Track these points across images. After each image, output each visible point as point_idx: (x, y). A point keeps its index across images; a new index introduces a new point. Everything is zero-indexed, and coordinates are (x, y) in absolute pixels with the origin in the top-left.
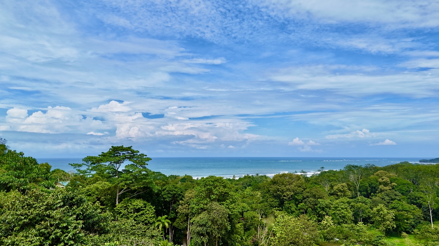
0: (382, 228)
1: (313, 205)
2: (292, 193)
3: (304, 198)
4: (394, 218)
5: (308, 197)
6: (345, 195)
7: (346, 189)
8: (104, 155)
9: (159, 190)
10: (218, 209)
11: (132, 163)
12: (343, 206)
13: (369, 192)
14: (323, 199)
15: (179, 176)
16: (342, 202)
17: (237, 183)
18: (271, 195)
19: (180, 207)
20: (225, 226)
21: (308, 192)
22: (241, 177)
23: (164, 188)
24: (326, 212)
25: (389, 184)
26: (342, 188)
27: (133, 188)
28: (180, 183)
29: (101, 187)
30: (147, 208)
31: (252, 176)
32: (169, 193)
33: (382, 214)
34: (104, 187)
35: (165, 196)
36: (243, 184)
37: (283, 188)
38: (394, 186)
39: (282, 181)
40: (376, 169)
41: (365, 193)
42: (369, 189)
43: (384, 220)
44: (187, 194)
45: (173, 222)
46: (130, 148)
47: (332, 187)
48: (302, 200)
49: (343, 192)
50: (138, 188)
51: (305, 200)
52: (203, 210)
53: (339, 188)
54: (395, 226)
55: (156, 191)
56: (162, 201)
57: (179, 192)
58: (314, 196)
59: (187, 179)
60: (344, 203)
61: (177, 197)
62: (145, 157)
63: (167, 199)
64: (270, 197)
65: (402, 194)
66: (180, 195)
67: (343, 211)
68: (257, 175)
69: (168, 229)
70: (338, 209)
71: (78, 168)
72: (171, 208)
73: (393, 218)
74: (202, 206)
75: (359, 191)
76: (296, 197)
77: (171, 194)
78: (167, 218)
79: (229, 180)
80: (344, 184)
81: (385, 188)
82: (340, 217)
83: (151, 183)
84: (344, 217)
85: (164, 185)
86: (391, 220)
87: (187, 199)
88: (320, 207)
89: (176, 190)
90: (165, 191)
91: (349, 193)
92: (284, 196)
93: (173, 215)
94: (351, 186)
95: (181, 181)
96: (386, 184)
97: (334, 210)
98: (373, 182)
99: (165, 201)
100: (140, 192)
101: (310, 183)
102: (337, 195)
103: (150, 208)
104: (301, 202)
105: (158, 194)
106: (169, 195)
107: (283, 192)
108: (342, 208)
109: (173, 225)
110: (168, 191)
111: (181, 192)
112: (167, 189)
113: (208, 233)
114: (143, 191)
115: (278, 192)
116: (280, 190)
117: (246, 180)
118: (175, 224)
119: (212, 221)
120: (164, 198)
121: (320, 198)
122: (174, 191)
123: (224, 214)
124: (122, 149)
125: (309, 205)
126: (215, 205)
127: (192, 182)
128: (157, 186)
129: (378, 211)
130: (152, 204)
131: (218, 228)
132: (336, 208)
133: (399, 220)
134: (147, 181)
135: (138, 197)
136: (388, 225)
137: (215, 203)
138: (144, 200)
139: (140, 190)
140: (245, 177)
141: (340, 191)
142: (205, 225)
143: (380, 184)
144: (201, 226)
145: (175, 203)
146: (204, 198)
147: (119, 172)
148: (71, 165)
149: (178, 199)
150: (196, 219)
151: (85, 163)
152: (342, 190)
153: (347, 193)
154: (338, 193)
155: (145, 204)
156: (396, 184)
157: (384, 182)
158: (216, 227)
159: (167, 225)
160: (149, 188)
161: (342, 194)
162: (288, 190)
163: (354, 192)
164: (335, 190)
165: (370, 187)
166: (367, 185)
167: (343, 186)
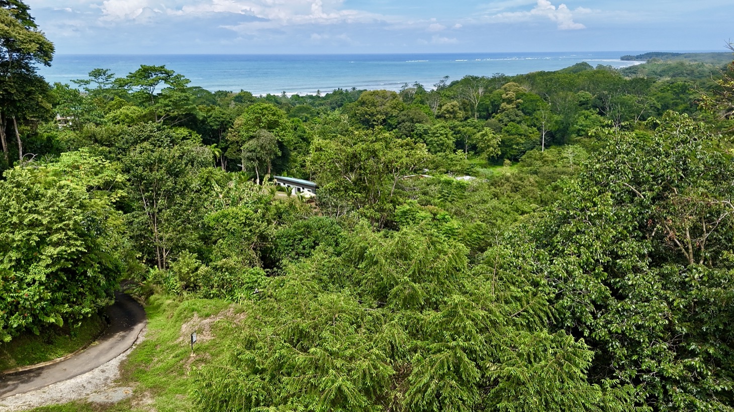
0: (484, 155)
1: (409, 131)
2: (384, 117)
3: (399, 123)
4: (500, 143)
5: (403, 121)
6: (455, 118)
7: (456, 109)
8: (132, 76)
9: (204, 117)
10: (266, 135)
11: (169, 86)
12: (442, 132)
13: (490, 112)
14: (422, 123)
15: (231, 92)
16: (442, 126)
17: (322, 102)
18: (358, 120)
19: (229, 134)
20: (273, 151)
21: (405, 115)
22: (329, 93)
23: (210, 113)
24: (423, 139)
25: (513, 100)
26: (452, 108)
27: (172, 114)
28: (233, 103)
29: (131, 113)
30: (193, 137)
31: (346, 90)
32: (216, 120)
33: (486, 139)
34: (134, 113)
35: (211, 124)
36: (331, 104)
37: (373, 109)
38: (519, 103)
39: (372, 100)
40: (506, 79)
41: (484, 114)
42: (490, 108)
43: (489, 147)
44: (238, 121)
45: (225, 152)
46: (163, 67)
48: (396, 126)
49: (454, 113)
50: (179, 115)
51: (400, 125)
52: (252, 137)
53: (448, 108)
54: (500, 153)
55: (201, 118)
56: (209, 129)
57: (228, 119)
58: (412, 120)
59: (243, 98)
60: (444, 127)
61: (226, 125)
62: (182, 78)
63: (215, 127)
64: (357, 123)
65: (525, 114)
66: (229, 122)
67: (442, 137)
68: (354, 89)
69: (220, 160)
70: (436, 135)
71: (85, 86)
72: (220, 137)
73: (498, 144)
74: (251, 134)
75: (478, 111)
76: (389, 121)
77: (219, 122)
78: (216, 147)
79: (311, 97)
80: (455, 102)
81: (508, 106)
82: (438, 145)
83: (194, 108)
84: (442, 144)
85: (209, 111)
86: (496, 146)
87: (237, 126)
88: (416, 134)
89: (224, 116)
90: (211, 118)
91: (461, 114)
92: (374, 121)
93: (223, 145)
94: (467, 105)
95: (235, 101)
96: (509, 101)
97: (431, 137)
98: (496, 98)
99: (213, 129)
100: (181, 119)
101: (414, 102)
102: (445, 117)
103: (197, 136)
104: (395, 128)
105: (203, 121)
106: (217, 123)
107: (372, 115)
108: (441, 134)
109: (225, 155)
110: (214, 118)
111: (231, 119)
112: (213, 115)
113: (258, 158)
114: (185, 118)
115: (366, 116)
116: (369, 112)
117: (337, 97)
118: (226, 154)
119: (261, 148)
120: (211, 126)
121: (419, 122)
122: (222, 117)
123: (271, 140)
124: (154, 69)
125: (404, 132)
126: (265, 133)
127: (251, 102)
128: (201, 113)
129: (483, 135)
130: (199, 133)
131: (266, 153)
132: (434, 134)
133: (507, 146)
134: (189, 107)
135: (181, 125)
136: (492, 152)
137: (263, 130)
138: (188, 127)
139: (181, 117)
140: (335, 93)
141: (448, 112)
142: (254, 151)
143: (504, 100)
144: (251, 152)
145: (224, 131)
146: (254, 126)
147: (154, 97)
148: (74, 81)
149: (228, 126)
150: (246, 145)
151: (93, 78)
152: (451, 110)
153: (458, 114)
154: (446, 115)
155: (190, 133)
156: (522, 101)
157: (508, 98)
158: (265, 152)
159: (217, 153)
160: (192, 114)
161: (452, 116)
162: (378, 112)
163: (470, 113)
164: (442, 110)
165: (492, 105)
166: (488, 103)
167: (454, 106)
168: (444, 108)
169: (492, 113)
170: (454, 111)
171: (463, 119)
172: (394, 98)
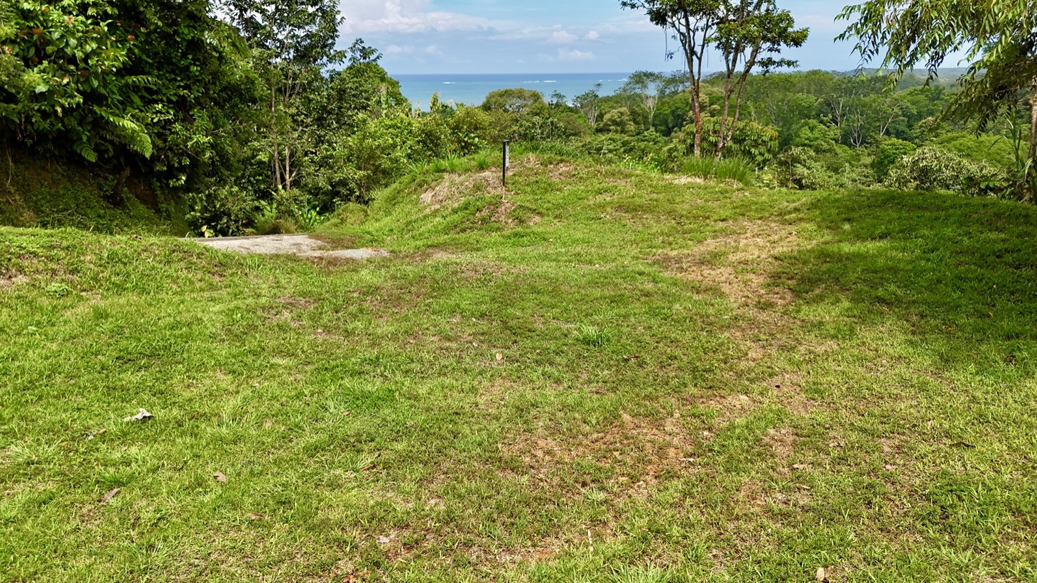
6: (623, 131)
7: (625, 118)
12: (611, 147)
13: (670, 125)
14: (580, 137)
25: (706, 107)
26: (619, 117)
38: (715, 110)
41: (663, 128)
42: (671, 119)
47: (601, 116)
49: (621, 123)
53: (613, 116)
60: (614, 141)
75: (654, 123)
80: (624, 109)
91: (631, 127)
94: (639, 115)
98: (679, 105)
102: (609, 131)
141: (614, 122)
152: (618, 120)
153: (628, 126)
154: (612, 127)
161: (619, 128)
163: (642, 127)
164: (605, 121)
165: (673, 116)
166: (667, 112)
167: (622, 114)
168: (607, 117)
169: (673, 127)
170: (622, 121)
171: (634, 134)
172: (535, 101)
